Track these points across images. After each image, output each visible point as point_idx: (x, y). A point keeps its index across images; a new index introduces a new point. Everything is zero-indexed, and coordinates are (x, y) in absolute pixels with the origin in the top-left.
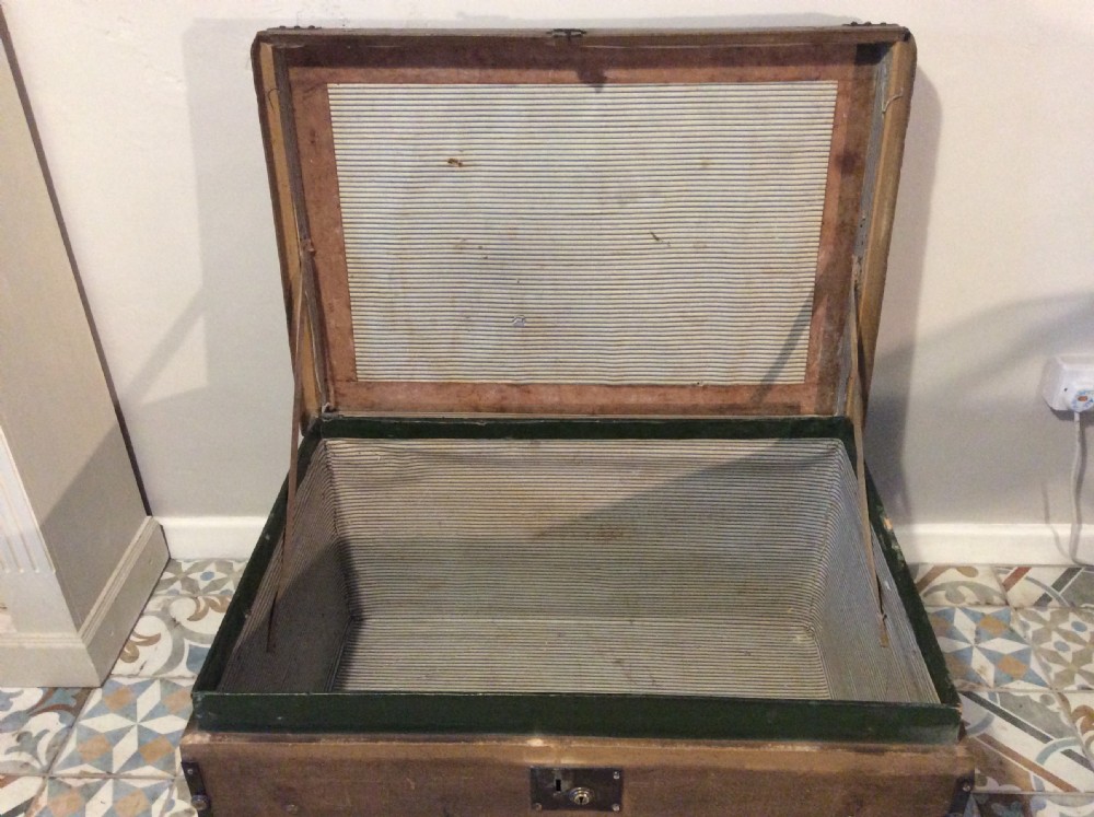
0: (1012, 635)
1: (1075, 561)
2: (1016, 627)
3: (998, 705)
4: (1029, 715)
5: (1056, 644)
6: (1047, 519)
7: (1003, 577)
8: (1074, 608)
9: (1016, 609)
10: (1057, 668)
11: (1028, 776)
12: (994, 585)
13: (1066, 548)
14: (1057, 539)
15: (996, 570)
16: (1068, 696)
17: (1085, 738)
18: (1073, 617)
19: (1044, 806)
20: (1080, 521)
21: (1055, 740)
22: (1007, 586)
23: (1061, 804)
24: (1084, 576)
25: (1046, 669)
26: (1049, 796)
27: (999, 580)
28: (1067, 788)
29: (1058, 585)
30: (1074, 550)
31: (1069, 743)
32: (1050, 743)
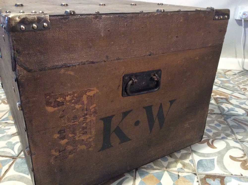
0: (226, 78)
1: (243, 68)
2: (227, 77)
3: (221, 86)
4: (229, 88)
5: (237, 80)
6: (236, 57)
7: (225, 71)
8: (242, 75)
9: (227, 75)
10: (237, 83)
11: (228, 96)
12: (222, 72)
13: (241, 65)
14: (239, 62)
15: (223, 70)
16: (240, 86)
17: (244, 92)
18: (242, 77)
19: (232, 100)
20: (245, 58)
21: (236, 91)
22: (225, 72)
23: (237, 100)
24: (246, 72)
25: (235, 83)
26: (233, 98)
27: (224, 72)
28: (238, 98)
29: (239, 73)
30: (243, 65)
31: (240, 92)
32: (234, 92)
